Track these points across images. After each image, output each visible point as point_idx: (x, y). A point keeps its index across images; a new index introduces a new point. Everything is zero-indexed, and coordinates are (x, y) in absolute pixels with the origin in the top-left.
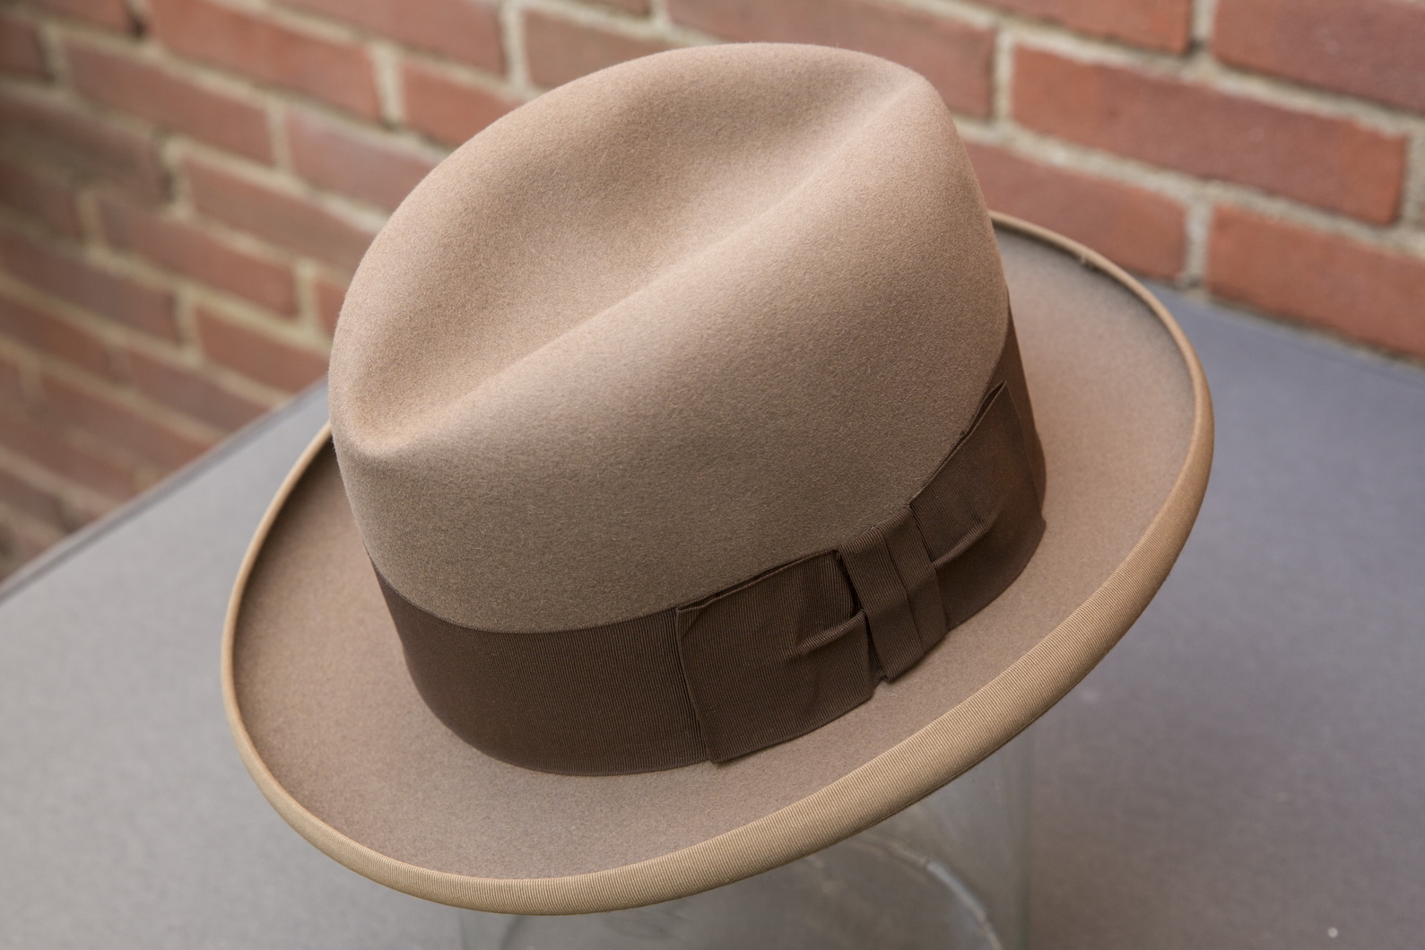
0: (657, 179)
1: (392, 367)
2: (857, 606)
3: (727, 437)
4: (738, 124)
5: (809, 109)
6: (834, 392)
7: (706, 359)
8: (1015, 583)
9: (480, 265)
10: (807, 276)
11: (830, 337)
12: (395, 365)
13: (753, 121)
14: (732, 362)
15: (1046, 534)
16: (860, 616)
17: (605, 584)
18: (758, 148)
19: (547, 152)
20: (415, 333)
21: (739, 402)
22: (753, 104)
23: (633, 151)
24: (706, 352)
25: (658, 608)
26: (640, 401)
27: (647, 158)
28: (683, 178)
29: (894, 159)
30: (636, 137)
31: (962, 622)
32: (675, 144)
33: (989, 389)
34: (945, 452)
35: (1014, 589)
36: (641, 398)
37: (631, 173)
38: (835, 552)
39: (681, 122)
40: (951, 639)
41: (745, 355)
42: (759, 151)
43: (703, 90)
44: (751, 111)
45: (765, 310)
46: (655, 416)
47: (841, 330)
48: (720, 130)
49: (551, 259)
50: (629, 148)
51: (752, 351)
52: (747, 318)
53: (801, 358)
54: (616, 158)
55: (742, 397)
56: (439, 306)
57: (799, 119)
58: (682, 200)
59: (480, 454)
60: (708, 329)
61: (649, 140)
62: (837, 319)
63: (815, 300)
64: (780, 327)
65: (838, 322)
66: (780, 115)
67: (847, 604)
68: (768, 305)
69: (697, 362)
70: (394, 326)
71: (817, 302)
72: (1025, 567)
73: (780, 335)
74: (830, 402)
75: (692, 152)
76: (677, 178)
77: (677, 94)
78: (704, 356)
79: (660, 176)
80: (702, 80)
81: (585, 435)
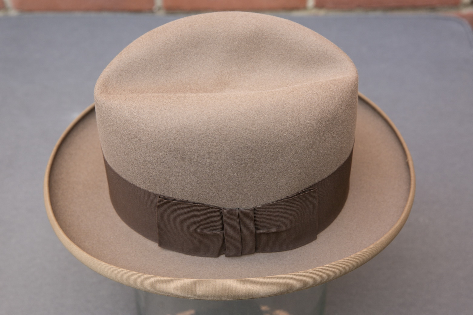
0: (250, 59)
1: (125, 72)
2: (223, 229)
3: (191, 156)
4: (288, 56)
5: (315, 64)
6: (237, 162)
7: (195, 128)
8: (290, 251)
9: (174, 55)
10: (245, 121)
11: (242, 144)
12: (126, 72)
13: (294, 58)
14: (203, 134)
15: (314, 242)
16: (222, 232)
17: (141, 176)
18: (290, 67)
19: (218, 32)
20: (139, 65)
21: (200, 147)
22: (297, 52)
23: (247, 46)
24: (196, 126)
25: (154, 192)
26: (167, 129)
27: (251, 51)
28: (259, 63)
29: (308, 99)
30: (251, 42)
31: (262, 252)
32: (264, 51)
33: (309, 188)
34: (276, 199)
35: (288, 252)
36: (168, 128)
37: (243, 53)
38: (220, 209)
39: (270, 45)
40: (256, 255)
41: (208, 134)
42: (290, 68)
43: (283, 39)
44: (295, 54)
45: (223, 124)
46: (170, 136)
47: (248, 144)
48: (281, 54)
49: (200, 65)
50: (247, 44)
51: (212, 134)
52: (216, 123)
53: (228, 145)
54: (240, 45)
55: (202, 146)
56: (152, 61)
57: (310, 65)
58: (254, 70)
59: (118, 115)
60: (201, 119)
61: (255, 45)
62: (248, 140)
63: (243, 130)
64: (226, 132)
65: (248, 141)
66: (304, 60)
67: (219, 226)
68: (225, 123)
69: (191, 127)
70: (133, 60)
71: (243, 131)
72: (298, 248)
73: (224, 134)
74: (234, 164)
75: (268, 57)
76: (257, 62)
77: (273, 35)
78: (195, 127)
79: (251, 59)
80: (285, 35)
81: (148, 129)
